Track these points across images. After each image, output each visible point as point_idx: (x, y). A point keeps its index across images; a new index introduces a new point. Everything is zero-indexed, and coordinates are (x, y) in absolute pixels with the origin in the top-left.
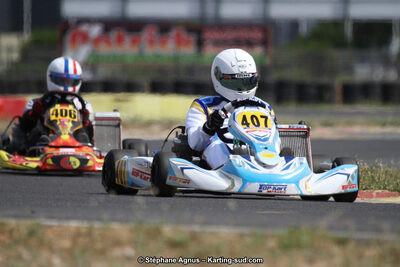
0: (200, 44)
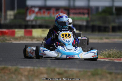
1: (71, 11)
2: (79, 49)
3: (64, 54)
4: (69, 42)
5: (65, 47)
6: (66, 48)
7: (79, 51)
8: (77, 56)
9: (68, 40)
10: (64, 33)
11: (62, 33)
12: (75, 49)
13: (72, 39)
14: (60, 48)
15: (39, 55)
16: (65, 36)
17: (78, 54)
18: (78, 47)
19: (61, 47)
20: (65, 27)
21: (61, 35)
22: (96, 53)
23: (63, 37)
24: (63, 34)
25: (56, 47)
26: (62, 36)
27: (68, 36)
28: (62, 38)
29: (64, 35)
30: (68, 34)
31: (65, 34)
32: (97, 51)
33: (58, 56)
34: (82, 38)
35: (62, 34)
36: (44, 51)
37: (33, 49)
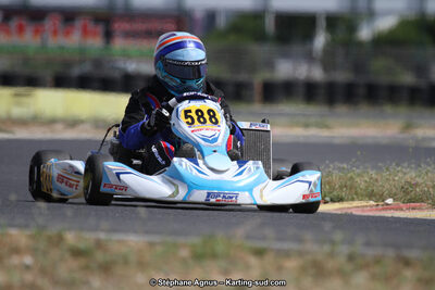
1: (118, 26)
2: (254, 168)
3: (200, 187)
4: (216, 140)
5: (200, 162)
6: (205, 164)
7: (253, 175)
8: (247, 193)
9: (209, 133)
10: (194, 105)
11: (185, 105)
12: (240, 167)
13: (222, 131)
14: (181, 164)
15: (102, 189)
16: (195, 117)
17: (250, 189)
18: (251, 162)
19: (184, 159)
20: (193, 84)
21: (182, 115)
22: (315, 185)
23: (189, 120)
24: (190, 111)
25: (160, 159)
26: (186, 117)
27: (206, 116)
28: (185, 127)
29: (193, 114)
30: (209, 111)
31: (197, 111)
32: (318, 174)
33: (173, 195)
34: (253, 128)
35: (187, 112)
36: (121, 176)
37: (71, 166)
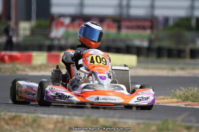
0: (119, 28)
